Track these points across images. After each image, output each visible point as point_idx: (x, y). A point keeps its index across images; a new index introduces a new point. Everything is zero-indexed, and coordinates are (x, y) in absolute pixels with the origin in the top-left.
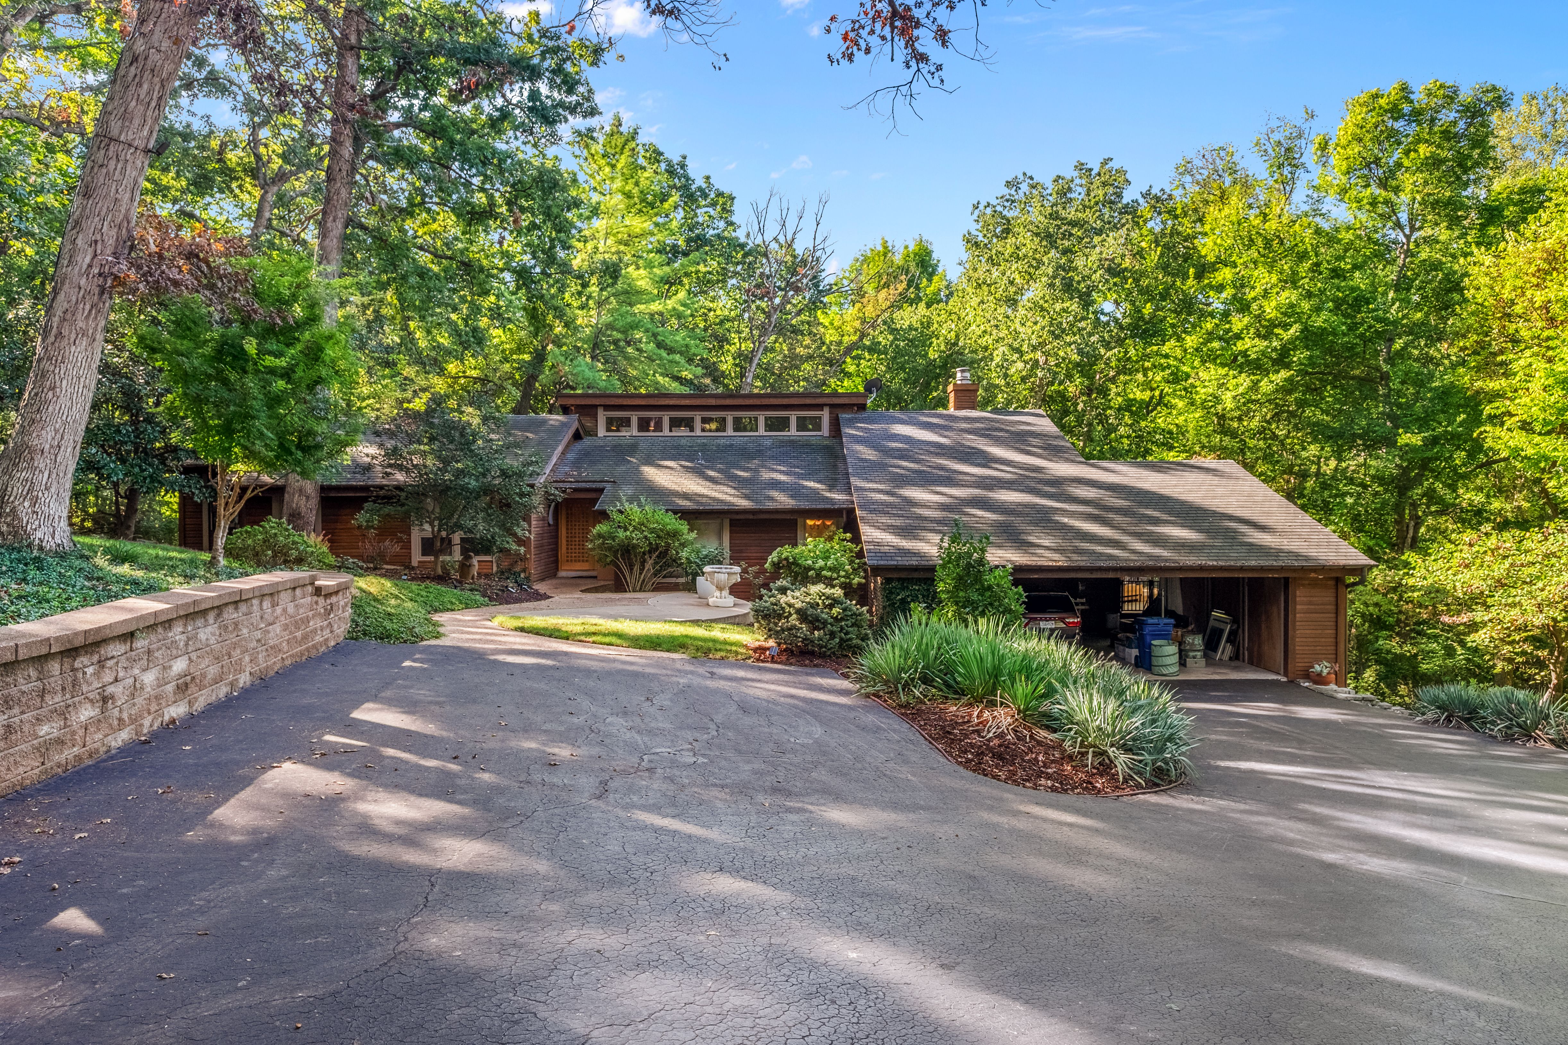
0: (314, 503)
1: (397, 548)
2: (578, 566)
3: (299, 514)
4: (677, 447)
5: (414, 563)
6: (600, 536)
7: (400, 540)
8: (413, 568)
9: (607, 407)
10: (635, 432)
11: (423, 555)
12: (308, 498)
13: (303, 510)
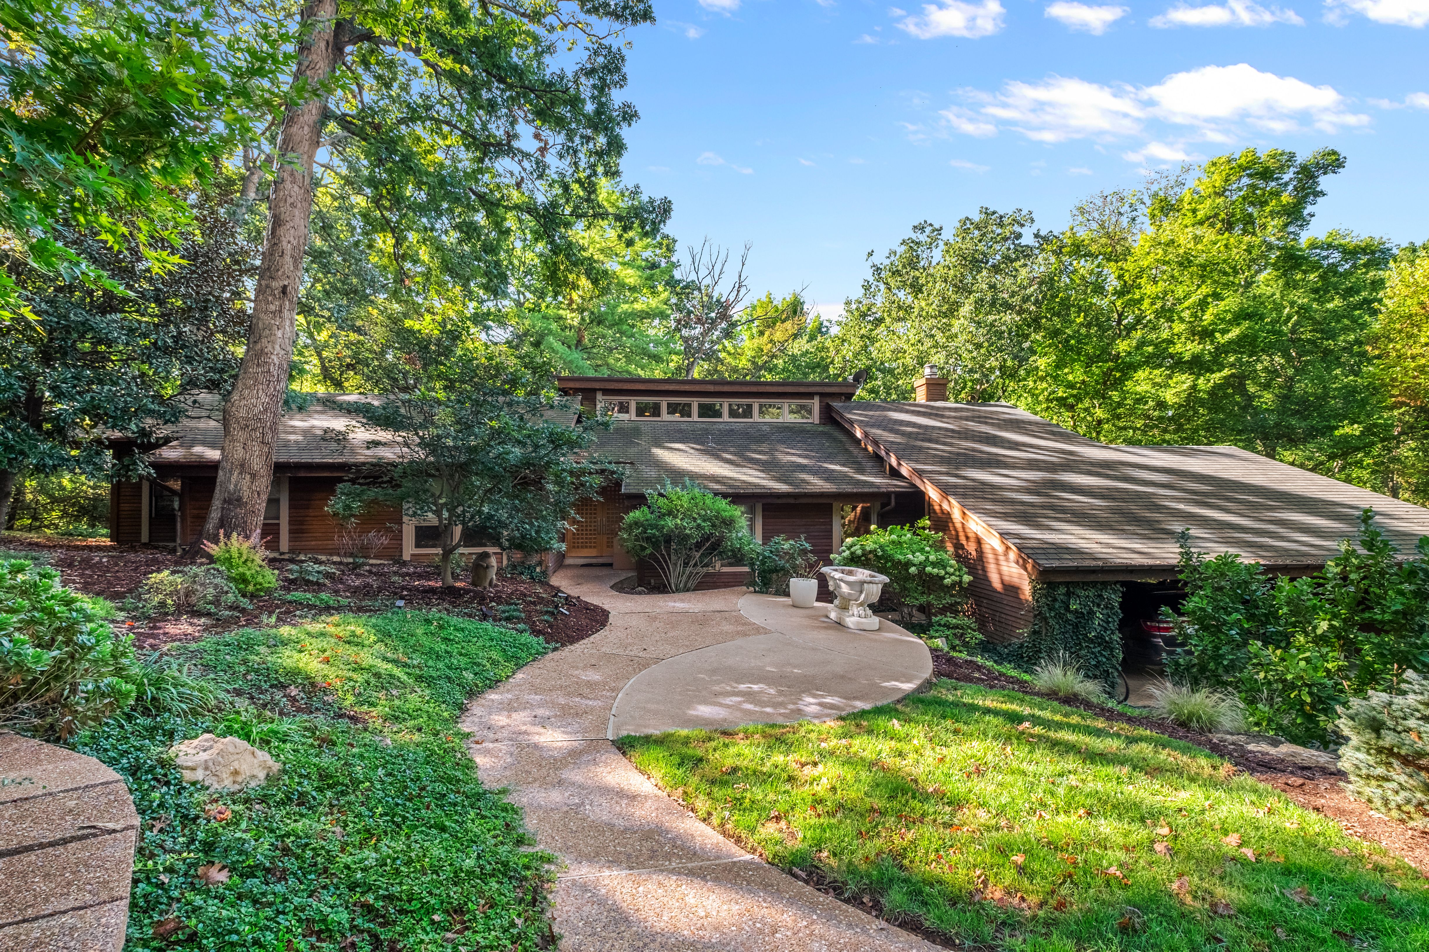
0: (264, 483)
1: (385, 541)
2: (586, 552)
3: (239, 499)
4: (680, 431)
5: (406, 557)
6: (636, 524)
7: (389, 530)
8: (404, 564)
9: (606, 392)
10: (634, 417)
11: (417, 546)
12: (254, 476)
13: (246, 494)
